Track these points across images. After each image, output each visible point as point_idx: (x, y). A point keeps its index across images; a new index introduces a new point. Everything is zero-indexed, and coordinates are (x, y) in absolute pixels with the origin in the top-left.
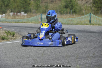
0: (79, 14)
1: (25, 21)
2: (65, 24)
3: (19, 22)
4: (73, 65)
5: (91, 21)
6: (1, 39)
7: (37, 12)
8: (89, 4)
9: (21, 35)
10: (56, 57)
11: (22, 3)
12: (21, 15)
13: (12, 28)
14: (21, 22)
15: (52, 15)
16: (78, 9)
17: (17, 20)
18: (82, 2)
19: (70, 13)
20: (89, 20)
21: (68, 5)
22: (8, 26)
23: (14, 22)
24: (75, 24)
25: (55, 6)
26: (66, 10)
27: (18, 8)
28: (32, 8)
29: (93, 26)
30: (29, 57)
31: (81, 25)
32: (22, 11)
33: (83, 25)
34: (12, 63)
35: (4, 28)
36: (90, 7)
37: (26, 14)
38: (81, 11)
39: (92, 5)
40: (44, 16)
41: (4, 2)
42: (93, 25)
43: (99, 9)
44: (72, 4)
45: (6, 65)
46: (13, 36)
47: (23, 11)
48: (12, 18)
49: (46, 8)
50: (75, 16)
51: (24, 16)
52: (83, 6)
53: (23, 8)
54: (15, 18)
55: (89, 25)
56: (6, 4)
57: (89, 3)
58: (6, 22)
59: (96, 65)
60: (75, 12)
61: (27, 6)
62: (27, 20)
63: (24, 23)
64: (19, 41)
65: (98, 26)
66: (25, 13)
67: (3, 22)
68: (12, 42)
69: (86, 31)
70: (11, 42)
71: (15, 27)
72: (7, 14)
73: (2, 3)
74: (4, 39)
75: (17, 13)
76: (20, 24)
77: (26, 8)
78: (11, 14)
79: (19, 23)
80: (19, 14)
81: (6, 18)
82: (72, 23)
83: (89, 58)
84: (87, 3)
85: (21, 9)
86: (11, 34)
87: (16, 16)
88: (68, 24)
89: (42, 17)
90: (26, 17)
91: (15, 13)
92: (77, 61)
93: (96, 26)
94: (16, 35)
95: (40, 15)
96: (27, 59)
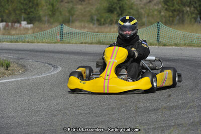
1: (31, 39)
3: (17, 42)
4: (126, 124)
5: (160, 38)
7: (52, 20)
8: (155, 5)
9: (22, 66)
10: (93, 109)
11: (22, 3)
12: (22, 28)
13: (3, 53)
14: (22, 40)
17: (15, 36)
20: (157, 35)
21: (114, 6)
23: (7, 42)
25: (88, 9)
26: (110, 18)
27: (16, 14)
28: (41, 13)
29: (164, 47)
30: (39, 109)
32: (23, 19)
36: (157, 10)
37: (32, 25)
39: (160, 6)
40: (67, 29)
42: (165, 45)
43: (175, 13)
44: (123, 4)
46: (7, 69)
48: (3, 34)
49: (69, 12)
51: (27, 29)
52: (142, 8)
53: (25, 13)
54: (9, 34)
55: (156, 45)
57: (155, 2)
59: (173, 124)
61: (33, 10)
62: (34, 38)
63: (28, 42)
64: (18, 79)
65: (174, 47)
66: (28, 23)
68: (6, 81)
70: (3, 81)
71: (11, 52)
75: (13, 24)
77: (32, 13)
78: (2, 25)
79: (18, 44)
80: (17, 25)
83: (158, 112)
84: (150, 2)
85: (20, 15)
86: (2, 65)
87: (11, 29)
89: (64, 31)
90: (30, 32)
91: (10, 24)
92: (135, 117)
93: (170, 47)
94: (13, 66)
95: (59, 26)
96: (37, 115)
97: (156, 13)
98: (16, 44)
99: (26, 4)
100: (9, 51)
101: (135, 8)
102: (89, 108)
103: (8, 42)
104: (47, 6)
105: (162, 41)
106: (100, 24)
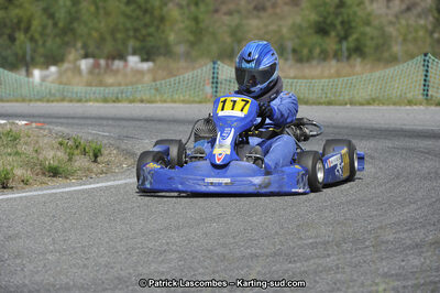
0: (379, 60)
1: (147, 96)
2: (320, 104)
3: (117, 100)
4: (355, 277)
5: (430, 89)
6: (44, 174)
7: (194, 53)
8: (419, 16)
9: (129, 154)
10: (283, 245)
11: (128, 17)
12: (129, 69)
13: (87, 125)
14: (128, 97)
15: (259, 62)
16: (372, 38)
17: (111, 88)
18: (388, 7)
19: (336, 55)
20: (423, 82)
22: (73, 118)
24: (361, 104)
25: (272, 28)
26: (321, 45)
27: (115, 40)
28: (172, 37)
30: (165, 247)
31: (385, 107)
32: (130, 50)
33: (394, 104)
34: (92, 275)
35: (57, 124)
36: (424, 27)
37: (150, 64)
38: (383, 45)
39: (431, 18)
40: (227, 72)
41: (51, 16)
44: (348, 15)
45: (67, 283)
46: (95, 161)
47: (134, 53)
48: (89, 84)
49: (233, 33)
50: (358, 68)
51: (141, 72)
52: (391, 23)
53: (136, 38)
54: (101, 84)
55: (421, 104)
56: (61, 25)
57: (419, 9)
58: (63, 100)
60: (358, 50)
61: (152, 30)
62: (153, 91)
63: (142, 101)
66: (143, 60)
67: (48, 101)
68: (92, 186)
69: (409, 131)
70: (85, 187)
71: (105, 122)
72: (66, 65)
73: (44, 17)
74: (55, 172)
75: (110, 62)
76: (123, 109)
77: (151, 38)
78: (85, 64)
79: (120, 104)
80: (118, 64)
81: (61, 83)
82: (347, 97)
83: (424, 250)
84: (408, 9)
85: (124, 43)
86: (84, 153)
87: (105, 72)
88: (329, 103)
89: (220, 76)
90: (147, 78)
91: (102, 62)
92: (373, 262)
94: (109, 154)
95: (210, 65)
96: (160, 259)
97: (421, 33)
98: (116, 104)
99: (138, 18)
100: (100, 122)
101: (376, 23)
102: (274, 244)
103: (97, 101)
104: (183, 22)
105: (434, 94)
106: (300, 60)
